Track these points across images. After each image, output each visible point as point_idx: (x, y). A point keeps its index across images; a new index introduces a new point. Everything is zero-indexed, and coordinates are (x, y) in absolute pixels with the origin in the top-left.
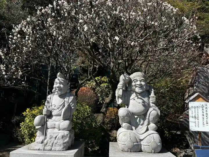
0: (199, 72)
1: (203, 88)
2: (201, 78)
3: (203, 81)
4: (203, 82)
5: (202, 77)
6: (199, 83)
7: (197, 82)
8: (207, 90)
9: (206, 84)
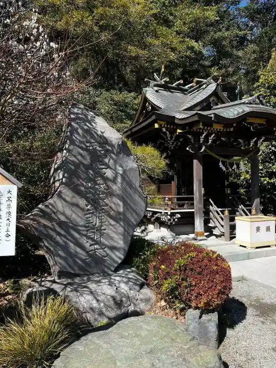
0: (73, 120)
1: (81, 155)
2: (78, 134)
3: (81, 139)
4: (81, 142)
5: (80, 131)
6: (72, 142)
7: (68, 141)
8: (88, 158)
9: (87, 146)
